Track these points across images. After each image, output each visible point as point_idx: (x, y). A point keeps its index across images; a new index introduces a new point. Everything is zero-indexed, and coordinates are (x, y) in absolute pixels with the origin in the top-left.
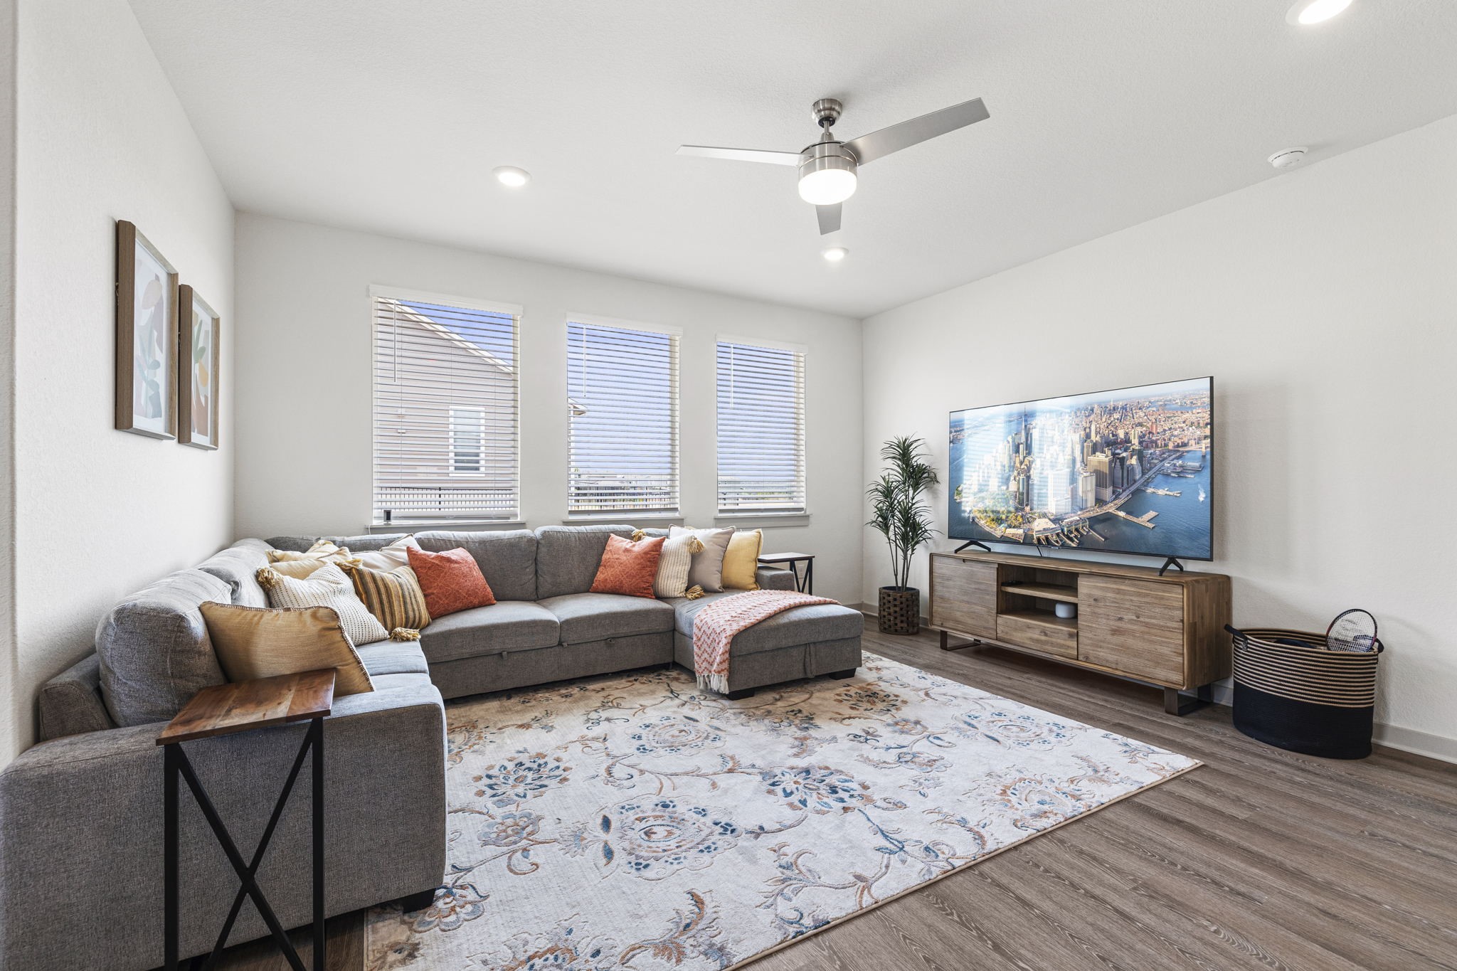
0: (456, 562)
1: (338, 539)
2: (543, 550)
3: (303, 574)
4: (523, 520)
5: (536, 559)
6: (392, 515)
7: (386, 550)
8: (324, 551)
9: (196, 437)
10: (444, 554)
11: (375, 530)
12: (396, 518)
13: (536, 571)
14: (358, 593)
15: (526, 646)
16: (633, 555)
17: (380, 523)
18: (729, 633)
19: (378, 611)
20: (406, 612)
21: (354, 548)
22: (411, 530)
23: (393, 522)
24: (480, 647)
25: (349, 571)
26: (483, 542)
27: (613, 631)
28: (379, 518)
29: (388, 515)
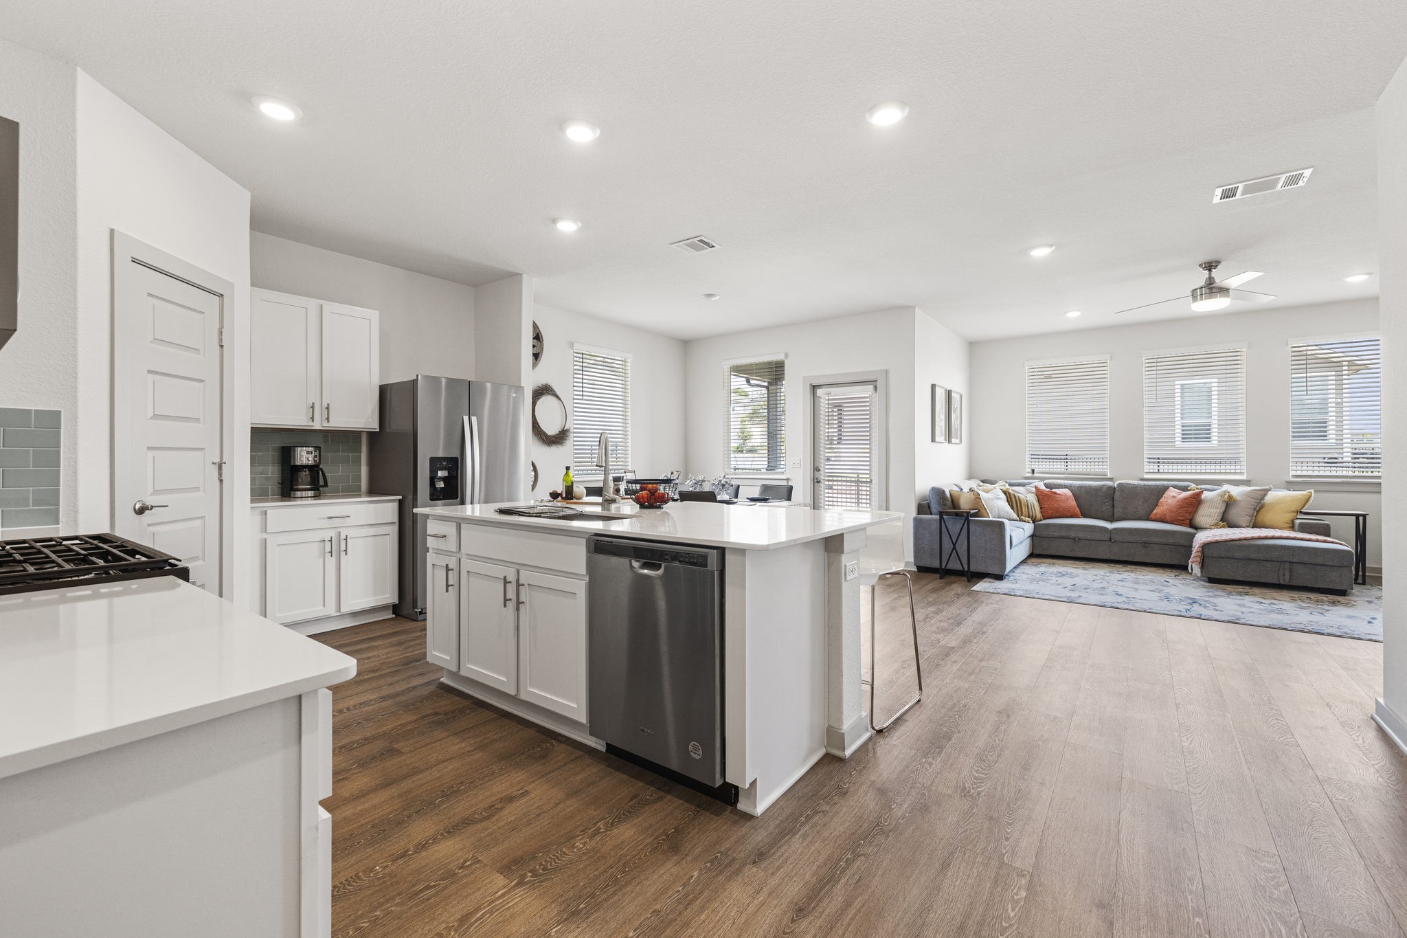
0: (1059, 494)
1: (1008, 481)
2: (1117, 494)
3: (987, 492)
4: (1112, 477)
5: (1113, 498)
6: (1035, 472)
7: (1027, 487)
8: (1001, 485)
9: (953, 440)
10: (1054, 490)
11: (1026, 478)
12: (1037, 473)
13: (1114, 505)
14: (1008, 501)
15: (1088, 537)
16: (1176, 500)
17: (1030, 475)
18: (1202, 541)
19: (1016, 510)
20: (1028, 512)
21: (1011, 485)
22: (1042, 479)
23: (1036, 475)
24: (1064, 533)
25: (1005, 493)
26: (1080, 487)
27: (1146, 539)
28: (1029, 473)
29: (1033, 471)
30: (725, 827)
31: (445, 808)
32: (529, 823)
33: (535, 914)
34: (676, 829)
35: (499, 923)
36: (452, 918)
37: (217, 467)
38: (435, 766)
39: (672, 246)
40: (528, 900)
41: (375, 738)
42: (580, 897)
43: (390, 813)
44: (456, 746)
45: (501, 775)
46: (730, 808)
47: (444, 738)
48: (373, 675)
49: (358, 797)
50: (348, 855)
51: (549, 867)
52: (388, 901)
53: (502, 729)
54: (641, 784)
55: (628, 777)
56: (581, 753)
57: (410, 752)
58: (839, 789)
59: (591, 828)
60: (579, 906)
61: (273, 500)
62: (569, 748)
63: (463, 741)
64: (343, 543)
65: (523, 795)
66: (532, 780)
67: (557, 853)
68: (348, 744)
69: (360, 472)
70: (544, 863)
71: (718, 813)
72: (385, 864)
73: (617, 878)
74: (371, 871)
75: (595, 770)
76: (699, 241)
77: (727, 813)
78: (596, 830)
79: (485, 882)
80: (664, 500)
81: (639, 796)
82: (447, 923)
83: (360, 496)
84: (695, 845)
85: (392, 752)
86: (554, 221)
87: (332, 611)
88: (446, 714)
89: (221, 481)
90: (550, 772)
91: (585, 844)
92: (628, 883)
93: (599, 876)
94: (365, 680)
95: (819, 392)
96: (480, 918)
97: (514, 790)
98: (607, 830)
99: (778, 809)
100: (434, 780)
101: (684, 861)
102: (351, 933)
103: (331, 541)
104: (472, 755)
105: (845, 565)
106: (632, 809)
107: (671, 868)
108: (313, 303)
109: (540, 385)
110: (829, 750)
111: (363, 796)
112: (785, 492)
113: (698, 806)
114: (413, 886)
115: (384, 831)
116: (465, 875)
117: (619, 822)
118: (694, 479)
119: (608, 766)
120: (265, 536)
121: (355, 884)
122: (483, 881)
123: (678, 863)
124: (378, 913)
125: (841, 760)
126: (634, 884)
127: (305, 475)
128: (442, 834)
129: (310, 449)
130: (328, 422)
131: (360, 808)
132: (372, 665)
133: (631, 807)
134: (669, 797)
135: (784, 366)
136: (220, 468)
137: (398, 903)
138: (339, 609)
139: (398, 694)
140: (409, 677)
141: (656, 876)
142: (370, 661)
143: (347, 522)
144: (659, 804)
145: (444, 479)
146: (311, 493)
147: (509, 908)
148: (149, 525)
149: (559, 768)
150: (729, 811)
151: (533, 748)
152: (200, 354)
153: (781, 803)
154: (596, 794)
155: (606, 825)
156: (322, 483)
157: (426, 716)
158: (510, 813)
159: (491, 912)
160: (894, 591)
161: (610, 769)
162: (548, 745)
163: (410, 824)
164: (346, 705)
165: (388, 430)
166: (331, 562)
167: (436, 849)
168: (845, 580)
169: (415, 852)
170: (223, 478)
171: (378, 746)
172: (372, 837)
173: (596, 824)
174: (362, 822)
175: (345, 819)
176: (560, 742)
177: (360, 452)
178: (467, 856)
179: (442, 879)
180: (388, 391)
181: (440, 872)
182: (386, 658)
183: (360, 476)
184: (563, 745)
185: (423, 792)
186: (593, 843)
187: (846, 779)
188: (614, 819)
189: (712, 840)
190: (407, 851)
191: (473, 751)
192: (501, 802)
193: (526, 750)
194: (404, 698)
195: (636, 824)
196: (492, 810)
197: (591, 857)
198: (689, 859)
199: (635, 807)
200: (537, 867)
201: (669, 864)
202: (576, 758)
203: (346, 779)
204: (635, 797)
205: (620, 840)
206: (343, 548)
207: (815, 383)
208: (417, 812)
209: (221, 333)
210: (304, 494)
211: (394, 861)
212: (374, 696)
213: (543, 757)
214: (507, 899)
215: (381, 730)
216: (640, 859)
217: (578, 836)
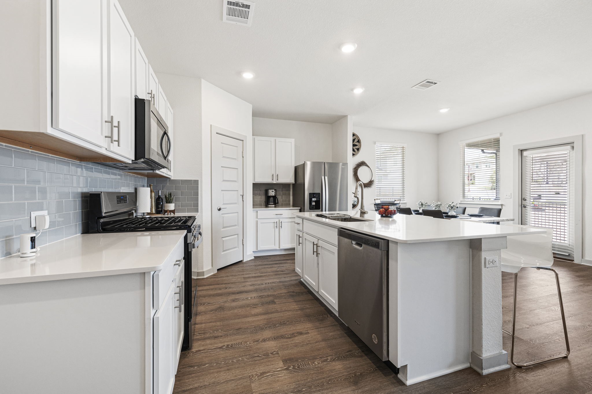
30: (386, 383)
31: (278, 329)
32: (302, 346)
33: (286, 384)
34: (361, 374)
35: (273, 381)
36: (259, 371)
37: (242, 196)
38: (283, 312)
39: (413, 88)
40: (286, 377)
41: (271, 296)
42: (305, 385)
43: (261, 324)
44: (294, 306)
45: (303, 323)
46: (394, 375)
47: (291, 302)
48: (282, 273)
49: (256, 315)
50: (243, 334)
51: (300, 367)
52: (245, 356)
53: (313, 304)
54: (356, 346)
55: (351, 341)
56: (337, 323)
57: (278, 304)
58: (469, 391)
59: (325, 358)
60: (303, 389)
61: (263, 208)
62: (334, 320)
63: (297, 305)
64: (281, 223)
65: (306, 333)
66: (313, 328)
67: (306, 362)
68: (262, 295)
69: (290, 198)
70: (299, 364)
71: (386, 375)
72: (250, 342)
73: (323, 385)
74: (246, 343)
75: (339, 333)
76: (426, 82)
77: (391, 376)
78: (326, 359)
79: (276, 363)
80: (393, 213)
81: (352, 351)
82: (257, 372)
83: (290, 207)
84: (366, 385)
85: (273, 302)
86: (352, 90)
87: (278, 248)
88: (296, 293)
89: (243, 201)
90: (321, 328)
91: (319, 363)
92: (327, 389)
93: (317, 380)
94: (278, 274)
95: (525, 153)
96: (267, 376)
97: (304, 330)
98: (330, 361)
99: (421, 387)
100: (280, 317)
101: (357, 391)
102: (230, 362)
103: (277, 223)
104: (297, 311)
105: (485, 258)
106: (346, 356)
107: (349, 391)
108: (273, 139)
109: (360, 162)
110: (472, 366)
111: (257, 315)
112: (496, 212)
113: (377, 367)
114: (254, 354)
115: (257, 330)
116: (271, 357)
117: (338, 360)
118: (435, 204)
119: (346, 333)
120: (257, 220)
121: (240, 345)
122: (276, 362)
123: (354, 390)
124: (240, 359)
125: (479, 375)
126: (329, 390)
127: (272, 199)
128: (272, 339)
129: (273, 190)
130: (278, 180)
131: (254, 319)
132: (283, 269)
133: (346, 355)
134: (366, 357)
135: (499, 141)
136: (243, 197)
137: (247, 358)
138: (279, 247)
139: (285, 282)
140: (292, 276)
141: (340, 392)
142: (283, 267)
143: (282, 216)
144: (359, 359)
145: (315, 201)
146: (273, 206)
147: (278, 377)
148: (222, 214)
149: (325, 327)
150: (392, 376)
151: (320, 316)
152: (236, 160)
153: (425, 384)
154: (334, 343)
155: (331, 359)
156: (277, 202)
157: (290, 292)
158: (298, 339)
159: (272, 375)
160: (581, 280)
161: (346, 335)
162: (326, 316)
163: (265, 330)
164: (268, 282)
165: (298, 183)
166: (277, 230)
167: (268, 343)
168: (485, 267)
169: (261, 342)
170: (244, 200)
171: (271, 298)
172: (252, 331)
173: (327, 357)
174: (252, 325)
175: (249, 321)
176: (331, 316)
177: (290, 191)
178: (275, 350)
179: (264, 355)
180: (298, 168)
181: (264, 352)
182: (288, 268)
183: (290, 200)
184: (332, 318)
185: (275, 320)
186: (322, 365)
187: (477, 387)
188: (336, 358)
189: (376, 387)
190: (259, 340)
191: (298, 310)
192: (297, 333)
193: (317, 316)
194: (286, 283)
195: (344, 364)
196: (293, 336)
197: (318, 370)
198: (360, 391)
199: (348, 356)
200: (296, 365)
201: (349, 389)
202: (334, 325)
203: (256, 307)
204: (350, 351)
205: (333, 368)
206: (281, 226)
207: (522, 148)
208: (269, 327)
209: (243, 153)
210: (272, 206)
211: (254, 342)
212: (278, 281)
213: (322, 320)
214: (280, 373)
215: (274, 293)
216: (338, 380)
217: (318, 359)
